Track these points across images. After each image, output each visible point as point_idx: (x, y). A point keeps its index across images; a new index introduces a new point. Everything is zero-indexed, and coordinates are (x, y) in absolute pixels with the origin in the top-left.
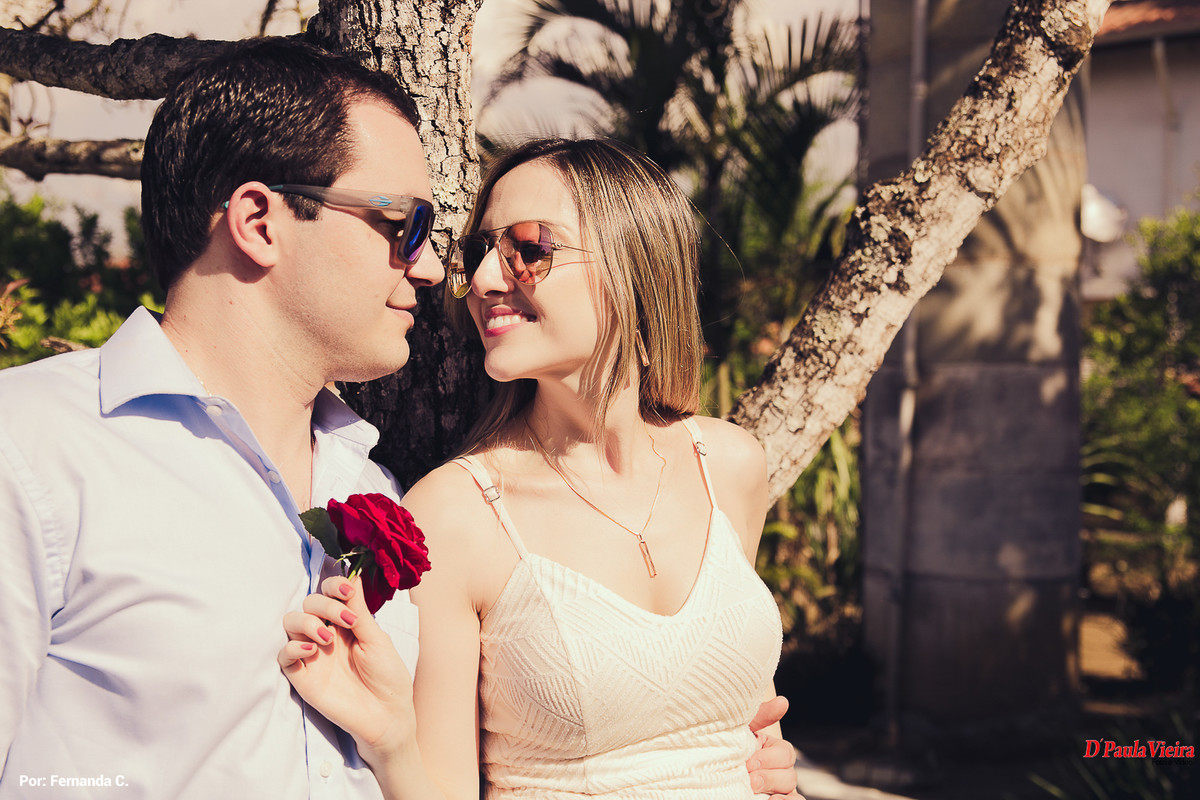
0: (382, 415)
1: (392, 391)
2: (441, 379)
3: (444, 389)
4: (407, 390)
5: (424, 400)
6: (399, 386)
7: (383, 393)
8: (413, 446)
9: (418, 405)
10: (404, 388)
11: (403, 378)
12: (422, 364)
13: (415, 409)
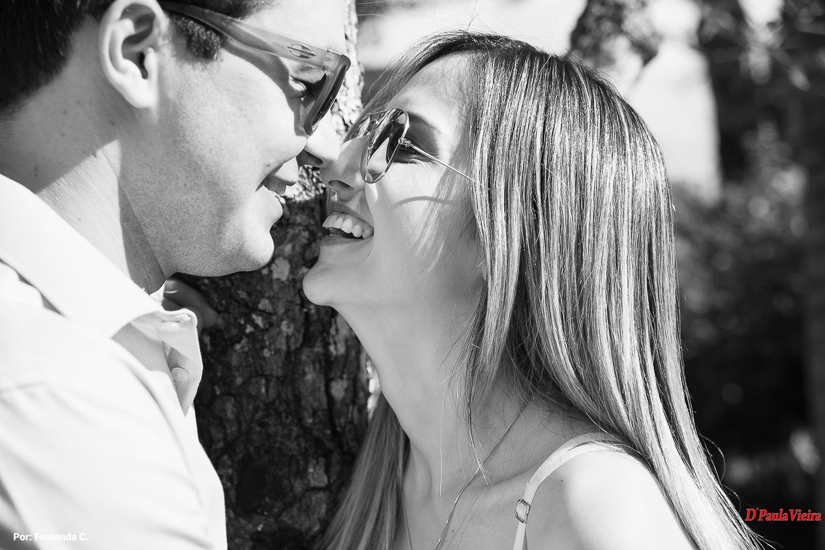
0: (263, 381)
1: (278, 351)
2: (333, 336)
3: (336, 349)
4: (297, 349)
5: (314, 362)
6: (288, 344)
7: (266, 353)
8: (310, 421)
9: (307, 369)
10: (293, 347)
11: (293, 335)
12: (315, 318)
13: (304, 374)
